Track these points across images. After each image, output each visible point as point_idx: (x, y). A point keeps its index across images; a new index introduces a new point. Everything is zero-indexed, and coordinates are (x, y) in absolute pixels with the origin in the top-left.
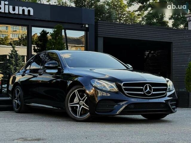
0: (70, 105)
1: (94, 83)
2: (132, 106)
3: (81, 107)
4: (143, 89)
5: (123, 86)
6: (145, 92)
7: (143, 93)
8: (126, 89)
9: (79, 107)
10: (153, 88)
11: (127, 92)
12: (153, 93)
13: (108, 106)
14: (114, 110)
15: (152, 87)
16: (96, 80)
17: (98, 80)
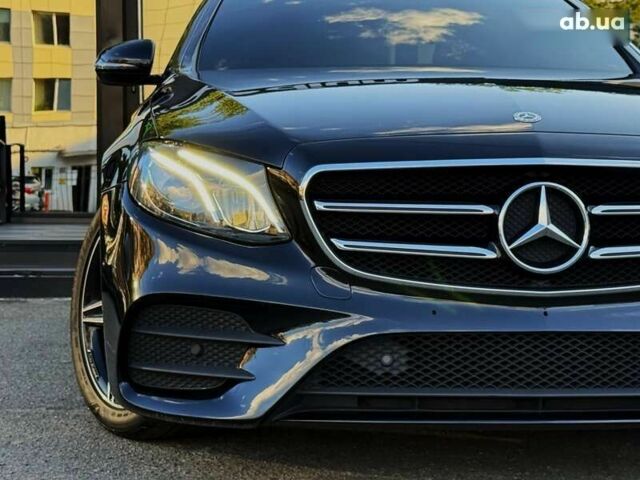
0: (85, 314)
2: (387, 359)
4: (494, 218)
6: (508, 248)
7: (490, 255)
8: (333, 225)
11: (340, 244)
12: (597, 254)
13: (195, 350)
14: (233, 383)
15: (591, 203)
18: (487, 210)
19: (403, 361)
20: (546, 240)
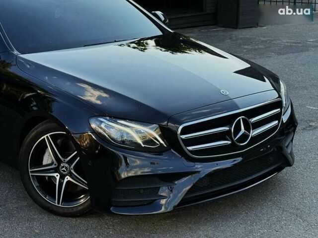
0: (33, 172)
3: (66, 180)
4: (230, 131)
6: (235, 139)
7: (229, 142)
9: (58, 178)
11: (190, 148)
12: (254, 134)
18: (227, 128)
19: (208, 181)
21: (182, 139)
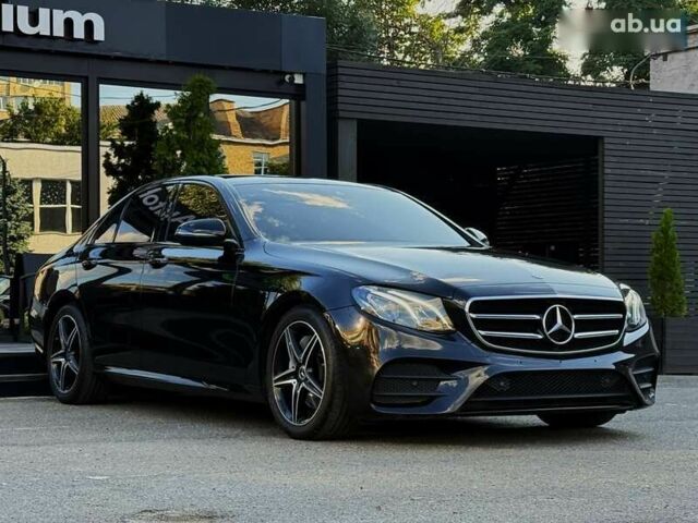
0: (276, 380)
1: (366, 300)
2: (502, 384)
4: (540, 321)
5: (471, 310)
6: (548, 334)
7: (540, 337)
8: (480, 324)
10: (576, 317)
11: (483, 333)
12: (577, 335)
13: (415, 384)
14: (437, 397)
15: (574, 314)
16: (373, 290)
17: (379, 290)
18: (538, 317)
19: (508, 384)
20: (560, 331)
21: (472, 319)
